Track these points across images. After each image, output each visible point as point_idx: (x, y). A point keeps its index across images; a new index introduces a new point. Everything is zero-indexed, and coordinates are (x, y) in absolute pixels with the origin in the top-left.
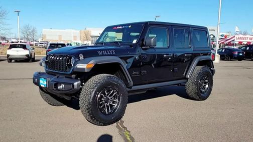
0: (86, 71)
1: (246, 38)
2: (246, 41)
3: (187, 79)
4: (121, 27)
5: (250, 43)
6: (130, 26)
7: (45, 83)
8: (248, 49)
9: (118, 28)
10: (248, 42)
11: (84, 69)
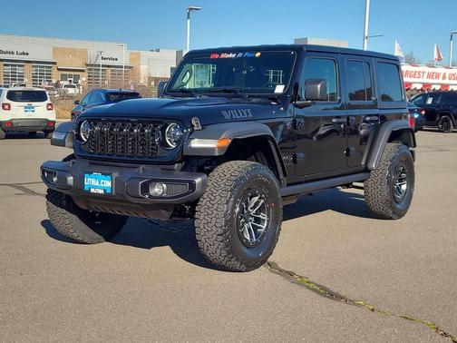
0: (217, 154)
1: (419, 74)
2: (421, 80)
3: (369, 171)
4: (232, 55)
5: (430, 85)
6: (258, 54)
7: (108, 184)
8: (430, 101)
9: (223, 56)
10: (426, 85)
11: (213, 149)
